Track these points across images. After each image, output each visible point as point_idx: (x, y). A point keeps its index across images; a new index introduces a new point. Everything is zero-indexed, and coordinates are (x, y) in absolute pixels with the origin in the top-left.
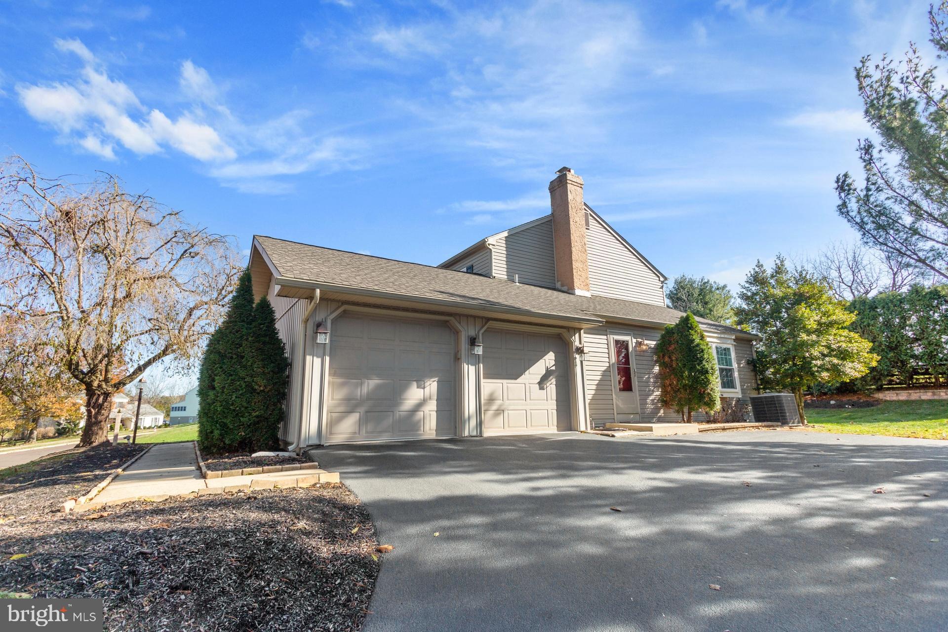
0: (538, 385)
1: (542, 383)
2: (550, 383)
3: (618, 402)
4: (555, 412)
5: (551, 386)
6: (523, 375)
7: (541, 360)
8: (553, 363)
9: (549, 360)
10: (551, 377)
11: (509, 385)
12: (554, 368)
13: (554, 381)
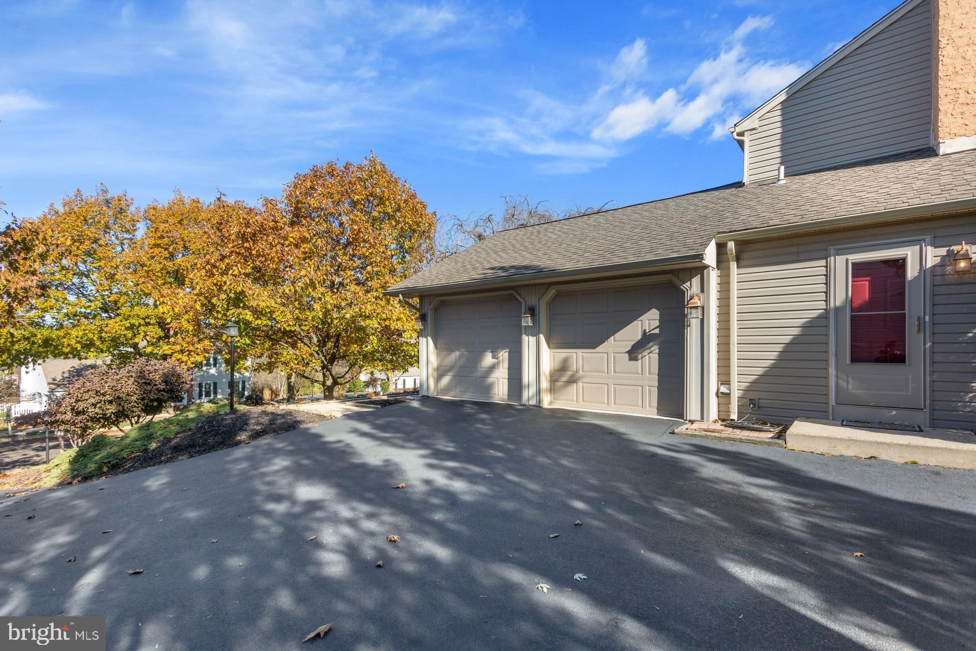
0: (627, 355)
1: (634, 352)
2: (648, 351)
3: (843, 384)
4: (655, 391)
5: (651, 357)
6: (606, 343)
7: (635, 322)
8: (657, 323)
9: (650, 320)
10: (651, 344)
11: (584, 355)
12: (657, 331)
13: (656, 349)
